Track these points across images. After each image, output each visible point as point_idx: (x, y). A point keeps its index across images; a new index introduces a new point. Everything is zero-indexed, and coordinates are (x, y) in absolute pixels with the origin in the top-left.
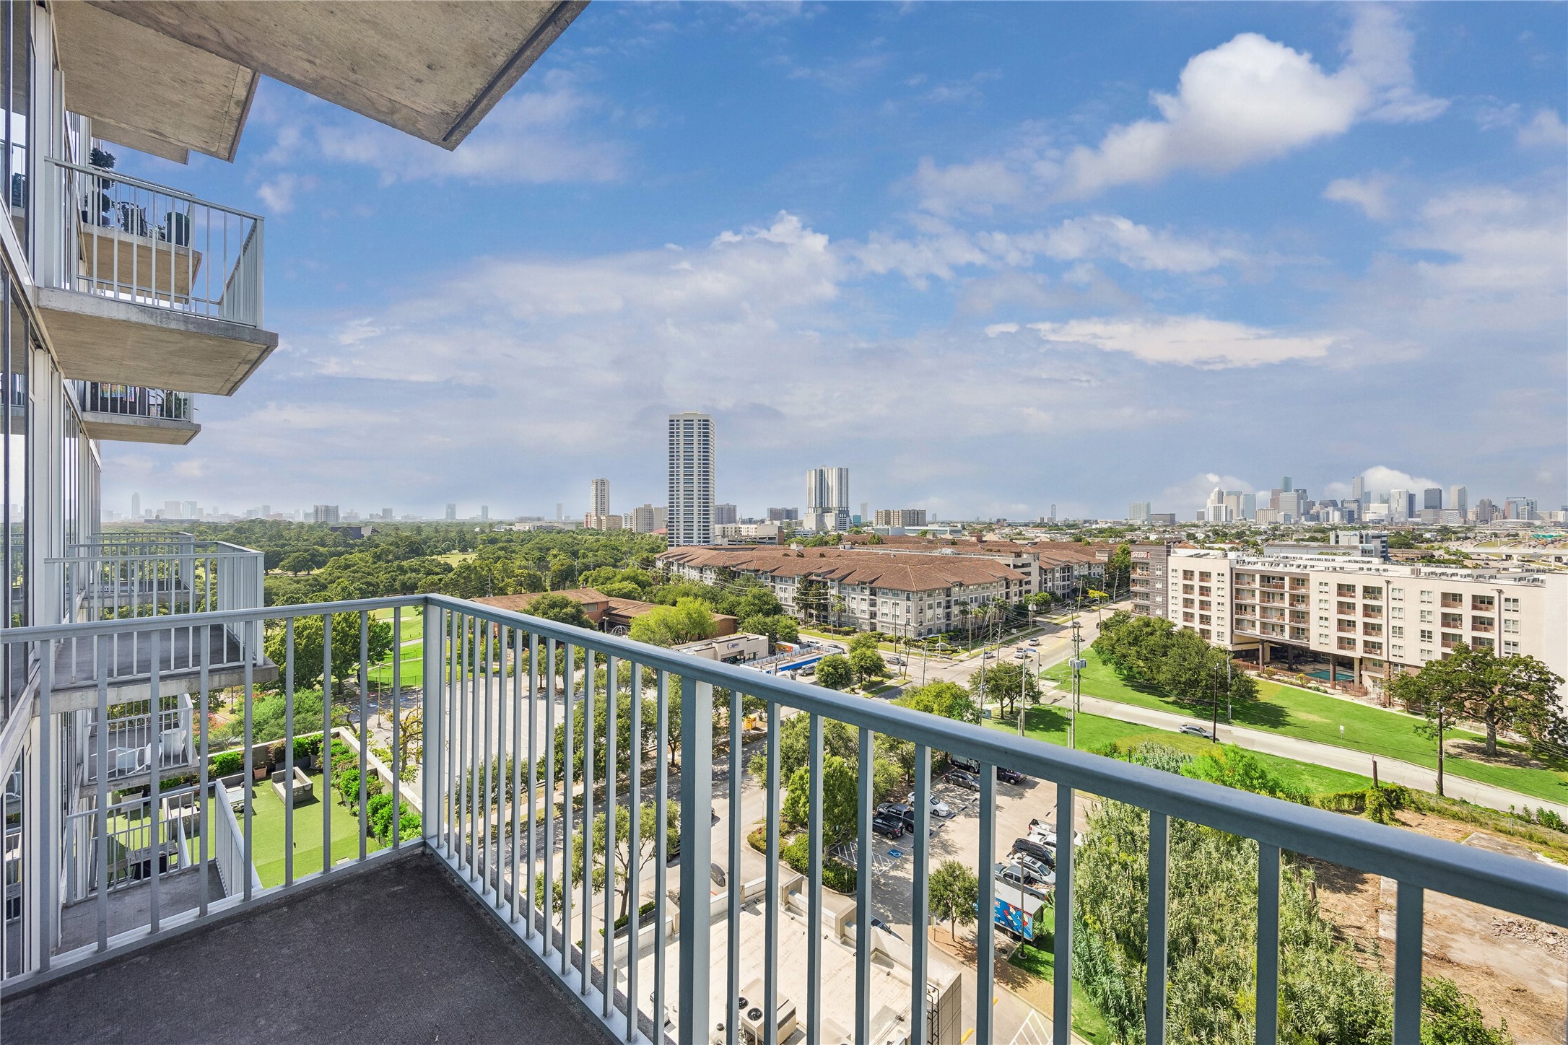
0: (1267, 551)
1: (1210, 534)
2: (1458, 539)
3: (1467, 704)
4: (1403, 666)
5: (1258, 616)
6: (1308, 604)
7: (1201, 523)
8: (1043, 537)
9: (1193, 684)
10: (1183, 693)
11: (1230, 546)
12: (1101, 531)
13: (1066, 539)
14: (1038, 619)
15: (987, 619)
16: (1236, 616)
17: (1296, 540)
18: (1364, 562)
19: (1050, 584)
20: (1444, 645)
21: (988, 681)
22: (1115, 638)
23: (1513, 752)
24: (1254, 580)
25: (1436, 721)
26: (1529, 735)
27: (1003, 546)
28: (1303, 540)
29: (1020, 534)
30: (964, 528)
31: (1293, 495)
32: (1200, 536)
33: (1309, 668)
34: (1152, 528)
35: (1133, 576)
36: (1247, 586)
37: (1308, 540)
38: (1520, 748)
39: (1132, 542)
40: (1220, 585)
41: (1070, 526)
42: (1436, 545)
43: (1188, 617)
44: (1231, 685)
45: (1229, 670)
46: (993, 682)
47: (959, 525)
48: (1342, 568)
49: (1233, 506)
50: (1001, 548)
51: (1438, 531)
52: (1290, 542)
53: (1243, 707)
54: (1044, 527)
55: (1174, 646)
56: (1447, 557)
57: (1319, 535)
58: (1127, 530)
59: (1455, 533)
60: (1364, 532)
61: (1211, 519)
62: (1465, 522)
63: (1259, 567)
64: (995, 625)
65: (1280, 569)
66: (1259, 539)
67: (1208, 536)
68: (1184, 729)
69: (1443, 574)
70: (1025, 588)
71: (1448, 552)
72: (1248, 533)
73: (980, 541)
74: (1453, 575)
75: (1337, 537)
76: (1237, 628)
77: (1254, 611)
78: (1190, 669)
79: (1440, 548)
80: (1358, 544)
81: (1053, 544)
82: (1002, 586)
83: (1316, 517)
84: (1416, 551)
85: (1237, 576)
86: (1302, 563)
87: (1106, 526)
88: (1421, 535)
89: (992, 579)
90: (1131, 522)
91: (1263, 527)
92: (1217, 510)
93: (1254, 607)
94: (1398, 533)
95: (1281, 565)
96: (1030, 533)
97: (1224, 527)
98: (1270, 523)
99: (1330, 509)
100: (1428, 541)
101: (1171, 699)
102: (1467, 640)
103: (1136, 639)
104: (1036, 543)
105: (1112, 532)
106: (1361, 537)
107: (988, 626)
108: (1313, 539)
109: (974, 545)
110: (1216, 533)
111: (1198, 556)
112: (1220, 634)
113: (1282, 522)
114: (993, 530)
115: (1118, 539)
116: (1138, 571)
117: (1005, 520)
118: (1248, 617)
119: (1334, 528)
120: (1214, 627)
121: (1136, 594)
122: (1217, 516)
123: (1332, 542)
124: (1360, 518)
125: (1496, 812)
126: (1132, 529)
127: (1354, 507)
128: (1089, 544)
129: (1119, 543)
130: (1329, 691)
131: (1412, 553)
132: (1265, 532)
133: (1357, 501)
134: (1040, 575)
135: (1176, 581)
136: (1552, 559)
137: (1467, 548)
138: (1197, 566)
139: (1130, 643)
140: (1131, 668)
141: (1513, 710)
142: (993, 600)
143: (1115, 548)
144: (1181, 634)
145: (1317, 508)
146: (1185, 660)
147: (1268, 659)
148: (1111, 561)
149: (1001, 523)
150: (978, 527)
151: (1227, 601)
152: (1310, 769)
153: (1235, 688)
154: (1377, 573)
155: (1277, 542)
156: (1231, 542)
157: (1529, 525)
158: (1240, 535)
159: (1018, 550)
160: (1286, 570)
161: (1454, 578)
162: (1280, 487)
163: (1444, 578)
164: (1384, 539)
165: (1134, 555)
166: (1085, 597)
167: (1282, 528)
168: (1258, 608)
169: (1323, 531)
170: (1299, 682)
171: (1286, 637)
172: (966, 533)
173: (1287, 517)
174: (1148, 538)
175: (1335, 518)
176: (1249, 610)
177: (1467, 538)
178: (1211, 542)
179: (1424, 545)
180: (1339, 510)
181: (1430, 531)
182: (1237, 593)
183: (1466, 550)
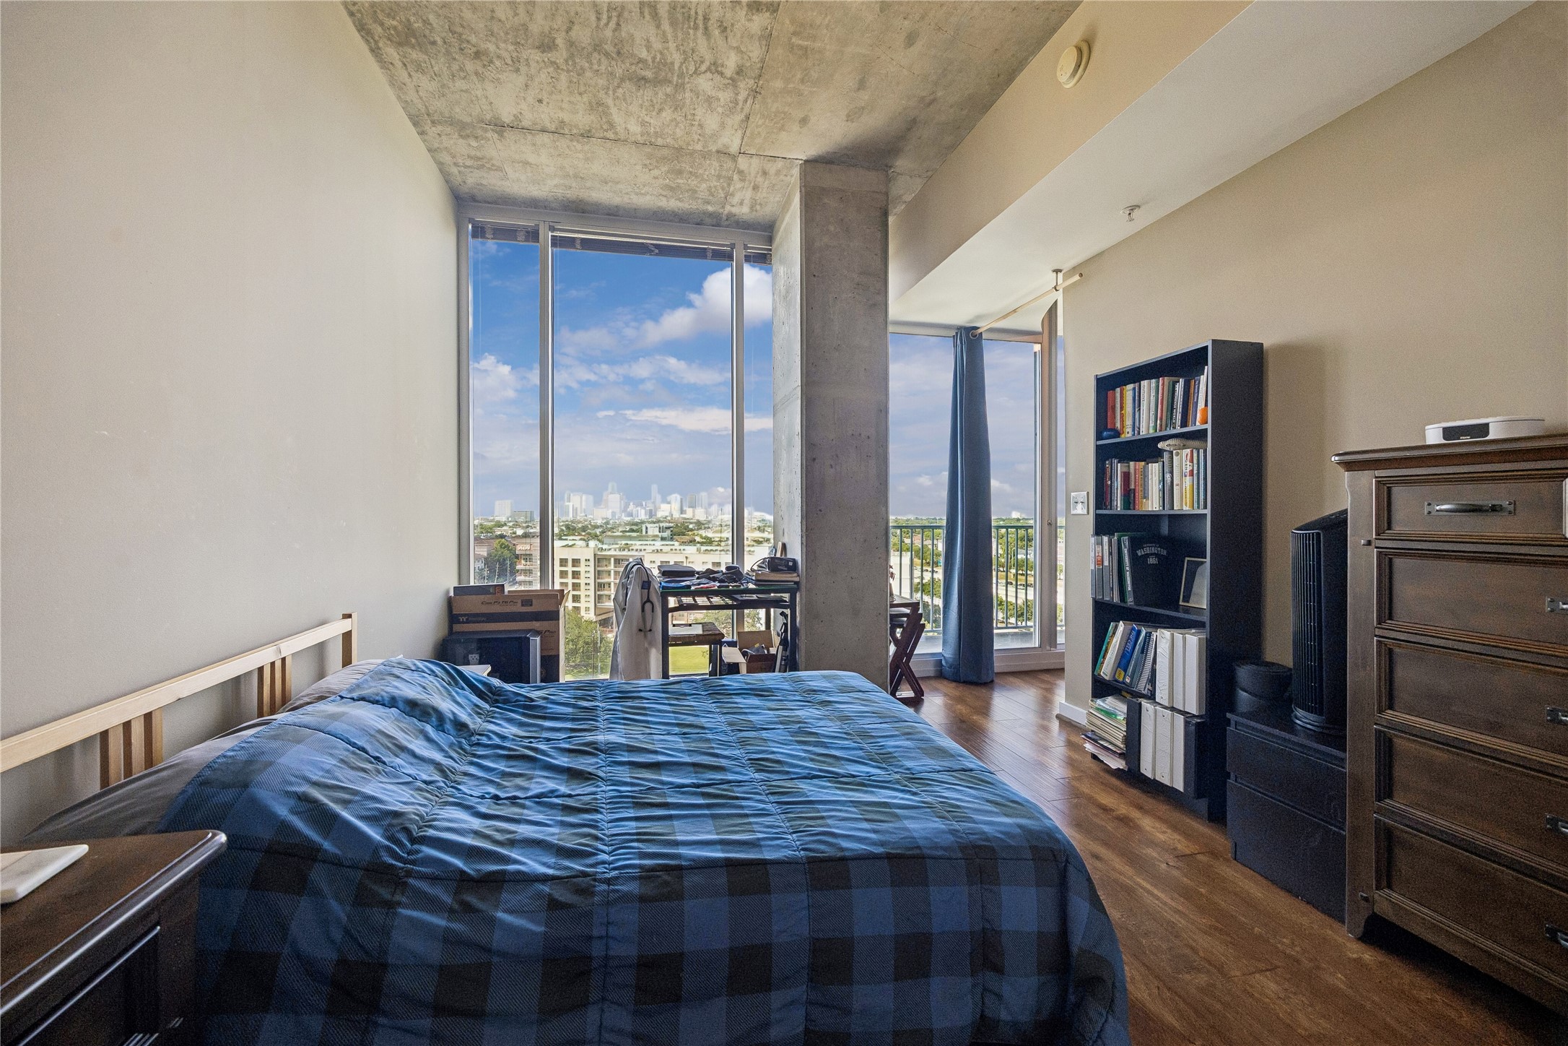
0: (607, 540)
1: (564, 528)
2: (705, 528)
11: (580, 538)
16: (597, 593)
17: (622, 532)
18: (671, 545)
24: (610, 563)
28: (626, 531)
34: (517, 525)
35: (518, 567)
36: (605, 568)
37: (628, 532)
40: (588, 569)
42: (695, 532)
44: (600, 648)
48: (661, 550)
49: (577, 505)
51: (696, 523)
52: (620, 534)
56: (702, 541)
57: (635, 528)
58: (495, 526)
60: (661, 525)
62: (707, 517)
63: (612, 553)
65: (625, 553)
66: (598, 531)
67: (562, 530)
71: (701, 537)
72: (589, 526)
75: (647, 528)
76: (599, 603)
77: (609, 587)
79: (698, 535)
80: (658, 533)
83: (630, 515)
84: (687, 537)
85: (599, 560)
86: (639, 547)
88: (688, 526)
90: (497, 519)
91: (599, 522)
93: (610, 584)
94: (677, 525)
95: (626, 550)
97: (572, 522)
98: (603, 519)
100: (692, 530)
106: (660, 528)
108: (632, 531)
112: (587, 609)
113: (610, 518)
116: (523, 562)
118: (606, 592)
119: (643, 522)
120: (582, 605)
123: (644, 533)
124: (656, 515)
126: (500, 524)
131: (686, 538)
132: (601, 526)
138: (569, 555)
148: (490, 555)
151: (592, 581)
155: (610, 533)
156: (580, 535)
158: (584, 529)
164: (672, 529)
165: (519, 547)
167: (611, 522)
169: (636, 524)
173: (614, 514)
174: (515, 533)
176: (606, 586)
177: (709, 528)
178: (565, 535)
179: (690, 533)
180: (645, 508)
181: (691, 523)
182: (599, 575)
183: (709, 535)
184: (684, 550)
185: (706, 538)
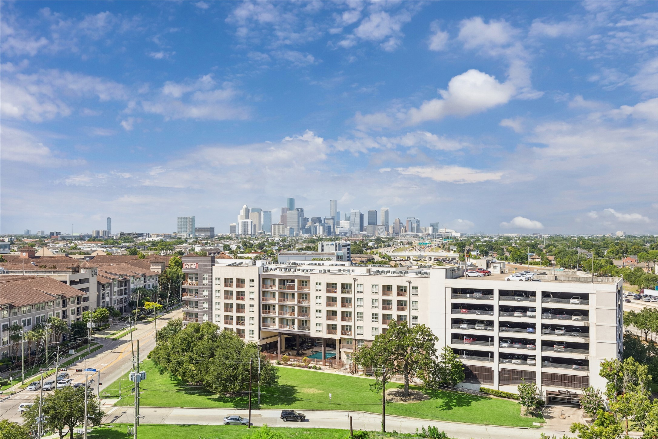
0: (280, 259)
1: (240, 245)
2: (385, 246)
3: (395, 363)
4: (363, 341)
5: (277, 314)
6: (309, 301)
7: (233, 236)
8: (100, 251)
9: (233, 379)
10: (225, 389)
11: (255, 255)
12: (154, 244)
13: (122, 252)
14: (96, 336)
15: (42, 342)
16: (262, 315)
17: (298, 249)
18: (341, 265)
19: (107, 299)
20: (384, 323)
21: (45, 412)
22: (170, 347)
23: (416, 391)
24: (274, 284)
25: (381, 378)
26: (424, 379)
27: (58, 261)
28: (301, 249)
29: (75, 248)
30: (12, 243)
31: (295, 212)
32: (234, 247)
33: (309, 352)
34: (196, 241)
35: (185, 286)
36: (270, 289)
37: (305, 249)
38: (419, 388)
39: (181, 253)
40: (252, 289)
41: (126, 240)
42: (375, 250)
43: (228, 319)
44: (260, 375)
45: (259, 362)
46: (52, 412)
47: (6, 240)
48: (329, 271)
49: (256, 222)
50: (57, 264)
51: (376, 241)
52: (294, 251)
53: (268, 391)
54: (100, 240)
55: (218, 347)
56: (381, 260)
57: (311, 245)
58: (176, 243)
59: (384, 242)
60: (338, 242)
61: (241, 232)
62: (388, 235)
63: (278, 272)
64: (52, 348)
65: (291, 273)
66: (274, 249)
67: (240, 247)
68: (227, 420)
69: (382, 272)
70: (83, 304)
71: (381, 256)
72: (266, 244)
73: (32, 256)
74: (388, 272)
75: (323, 246)
76: (263, 326)
77: (274, 309)
78: (230, 366)
79: (377, 253)
80: (334, 251)
81: (109, 258)
82: (58, 305)
83: (309, 231)
84: (365, 256)
85: (264, 281)
86: (305, 267)
87: (157, 239)
88: (367, 244)
89: (48, 298)
91: (277, 239)
92: (245, 224)
93: (274, 306)
94: (355, 242)
95: (292, 270)
96: (86, 247)
97: (250, 239)
98: (280, 236)
99: (317, 224)
100: (371, 248)
101: (215, 396)
102: (395, 317)
103: (189, 345)
104: (93, 258)
105: (163, 245)
106: (336, 246)
107: (43, 350)
108: (308, 248)
109: (25, 261)
110: (245, 244)
111: (235, 265)
112: (252, 332)
113: (288, 235)
114: (46, 245)
115: (169, 251)
116: (189, 281)
117: (59, 234)
118: (271, 315)
119: (320, 240)
120: (247, 327)
121: (186, 303)
122: (245, 230)
123: (320, 251)
124: (334, 232)
125: (410, 435)
126: (180, 241)
127: (329, 223)
128: (144, 257)
129: (169, 255)
130: (322, 367)
131: (364, 257)
132: (278, 243)
133: (333, 219)
134: (98, 291)
135: (219, 288)
136: (427, 259)
137: (390, 252)
138: (234, 274)
139: (183, 350)
140: (184, 373)
141: (416, 362)
142: (50, 321)
143: (167, 260)
144: (224, 336)
145: (309, 223)
146: (227, 358)
147: (283, 349)
148: (164, 272)
149: (55, 236)
150: (29, 241)
151: (256, 302)
152: (312, 432)
153: (262, 377)
154: (348, 273)
155: (286, 251)
156: (256, 252)
157: (417, 236)
158: (261, 246)
159: (75, 266)
160: (296, 274)
161: (388, 274)
162: (286, 205)
163: (383, 274)
164: (349, 247)
165: (185, 266)
166: (141, 310)
167: (289, 239)
168: (277, 306)
169: (314, 241)
170: (304, 364)
171: (295, 329)
172: (15, 249)
173: (292, 230)
174: (193, 250)
175: (320, 231)
176: (272, 308)
177: (389, 246)
178: (241, 253)
179: (369, 251)
180: (323, 225)
181: (371, 241)
182: (263, 296)
183: (389, 254)
184: (353, 271)
185: (386, 256)
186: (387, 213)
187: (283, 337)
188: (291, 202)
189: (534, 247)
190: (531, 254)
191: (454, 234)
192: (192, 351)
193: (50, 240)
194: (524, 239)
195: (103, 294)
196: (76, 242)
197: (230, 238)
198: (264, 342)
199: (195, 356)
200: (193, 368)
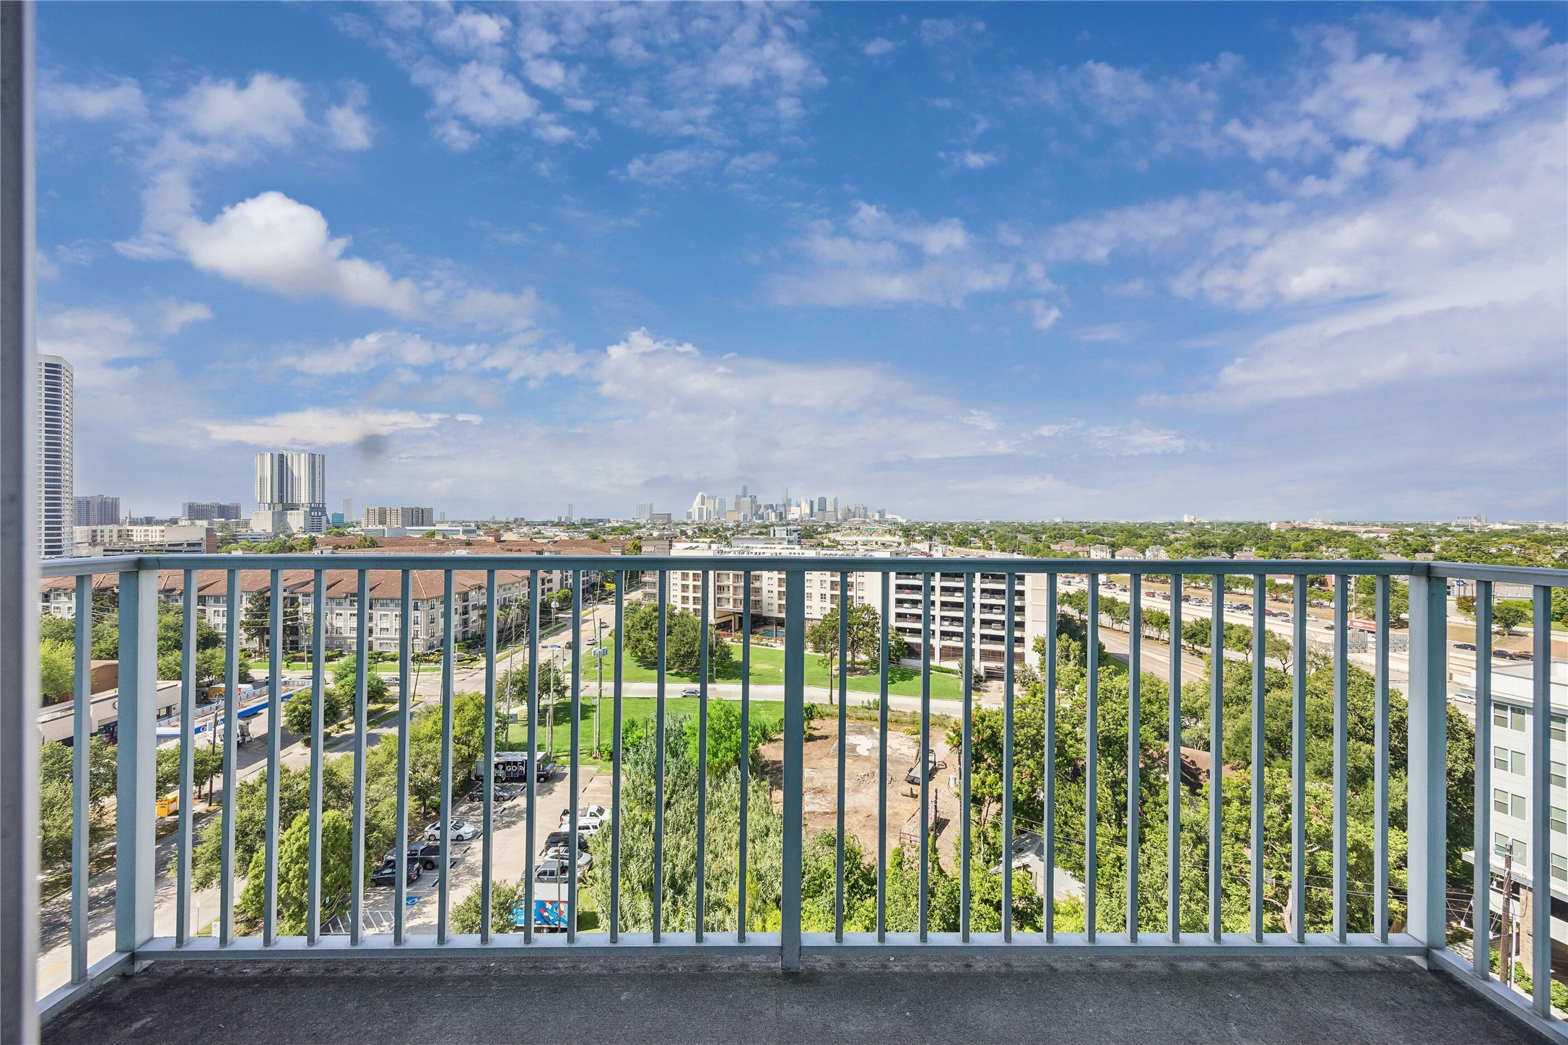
0: (734, 543)
1: (696, 530)
2: (834, 532)
4: (812, 620)
5: (731, 595)
6: (761, 582)
7: (689, 522)
8: (563, 536)
9: (690, 654)
10: (683, 664)
11: (710, 540)
12: (614, 529)
13: (584, 537)
14: (560, 615)
15: (509, 621)
16: (717, 596)
17: (751, 534)
19: (570, 580)
20: (832, 603)
21: (514, 684)
22: (630, 625)
23: (862, 667)
25: (829, 655)
26: (869, 654)
27: (524, 545)
28: (755, 534)
29: (539, 533)
30: (478, 528)
31: (748, 499)
32: (690, 533)
33: (761, 630)
34: (654, 526)
37: (757, 534)
38: (865, 664)
39: (640, 538)
41: (585, 525)
42: (824, 535)
43: (685, 599)
44: (716, 652)
45: (714, 639)
46: (520, 685)
47: (473, 525)
49: (711, 508)
50: (522, 548)
51: (826, 526)
52: (748, 536)
53: (723, 667)
54: (562, 525)
55: (676, 625)
56: (830, 544)
57: (764, 530)
58: (635, 528)
59: (833, 527)
60: (789, 528)
61: (697, 518)
62: (837, 521)
63: (731, 555)
64: (518, 626)
65: (744, 556)
66: (728, 534)
67: (695, 532)
68: (684, 694)
69: (829, 555)
70: (547, 586)
71: (830, 541)
72: (721, 529)
73: (499, 541)
74: (834, 555)
76: (718, 605)
77: (729, 590)
78: (687, 643)
79: (827, 538)
80: (785, 536)
81: (573, 543)
82: (524, 586)
83: (761, 517)
84: (815, 541)
86: (757, 550)
87: (617, 525)
88: (817, 529)
89: (514, 579)
90: (638, 521)
91: (731, 525)
92: (700, 510)
93: (729, 587)
94: (806, 528)
96: (549, 532)
97: (705, 524)
98: (735, 522)
99: (770, 511)
100: (821, 533)
101: (673, 672)
103: (646, 624)
104: (556, 542)
105: (623, 530)
106: (788, 531)
107: (510, 628)
108: (761, 533)
109: (493, 545)
110: (700, 530)
111: (691, 548)
113: (742, 520)
114: (511, 530)
115: (628, 536)
117: (523, 519)
118: (725, 595)
119: (772, 525)
121: (645, 584)
122: (701, 516)
123: (772, 535)
124: (786, 518)
125: (856, 707)
126: (639, 527)
127: (782, 509)
128: (605, 541)
129: (628, 540)
130: (774, 645)
131: (813, 542)
132: (732, 529)
133: (784, 505)
136: (874, 543)
137: (838, 537)
139: (642, 628)
140: (644, 649)
141: (862, 640)
142: (516, 601)
143: (626, 544)
144: (682, 615)
145: (762, 510)
146: (684, 636)
147: (737, 628)
148: (624, 556)
149: (519, 522)
150: (495, 526)
152: (764, 705)
153: (718, 653)
155: (739, 536)
156: (711, 537)
157: (864, 522)
158: (716, 531)
159: (540, 549)
162: (740, 493)
164: (799, 532)
165: (644, 549)
166: (603, 591)
167: (742, 525)
168: (731, 588)
169: (766, 527)
170: (756, 642)
172: (482, 534)
173: (745, 516)
174: (651, 535)
175: (773, 517)
176: (726, 589)
177: (838, 531)
178: (698, 537)
179: (819, 536)
180: (775, 511)
181: (820, 526)
182: (718, 577)
183: (837, 539)
185: (834, 541)
186: (836, 500)
187: (737, 616)
188: (745, 489)
189: (976, 532)
190: (973, 539)
191: (900, 520)
192: (651, 628)
193: (514, 526)
194: (967, 524)
195: (566, 576)
196: (540, 527)
197: (686, 524)
198: (719, 621)
199: (654, 633)
200: (652, 645)
